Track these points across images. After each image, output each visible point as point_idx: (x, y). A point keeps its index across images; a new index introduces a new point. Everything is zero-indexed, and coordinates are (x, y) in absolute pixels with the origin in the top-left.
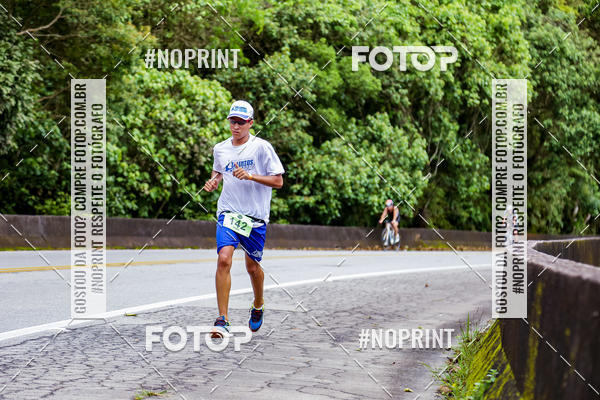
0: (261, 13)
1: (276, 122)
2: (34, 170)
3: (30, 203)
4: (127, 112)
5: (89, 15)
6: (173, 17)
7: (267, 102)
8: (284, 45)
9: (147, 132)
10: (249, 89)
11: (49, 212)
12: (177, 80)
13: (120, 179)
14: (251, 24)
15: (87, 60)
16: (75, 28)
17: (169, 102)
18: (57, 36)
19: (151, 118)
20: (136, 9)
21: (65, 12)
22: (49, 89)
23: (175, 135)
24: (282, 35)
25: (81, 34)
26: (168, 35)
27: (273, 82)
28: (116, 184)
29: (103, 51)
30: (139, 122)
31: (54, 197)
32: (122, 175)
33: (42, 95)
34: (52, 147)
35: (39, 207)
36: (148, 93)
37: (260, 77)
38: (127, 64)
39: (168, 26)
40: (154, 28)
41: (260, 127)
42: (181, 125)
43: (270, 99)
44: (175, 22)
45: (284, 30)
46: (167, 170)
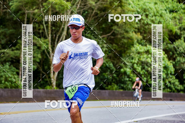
0: (174, 28)
1: (179, 61)
2: (105, 77)
3: (104, 87)
4: (132, 59)
5: (122, 31)
6: (147, 30)
7: (176, 55)
8: (181, 37)
9: (139, 65)
10: (171, 51)
11: (109, 89)
12: (148, 49)
13: (130, 79)
14: (171, 31)
15: (121, 43)
16: (117, 34)
17: (145, 56)
18: (112, 37)
19: (140, 61)
20: (136, 28)
21: (115, 30)
22: (109, 52)
23: (147, 66)
24: (181, 34)
25: (119, 36)
26: (145, 35)
27: (178, 48)
28: (129, 81)
29: (125, 41)
30: (136, 62)
31: (111, 85)
32: (131, 78)
33: (108, 54)
34: (110, 70)
35: (106, 88)
36: (139, 53)
37: (174, 47)
38: (133, 45)
39: (145, 33)
40: (141, 33)
41: (174, 63)
42: (149, 63)
43: (177, 54)
45: (182, 32)
46: (145, 77)
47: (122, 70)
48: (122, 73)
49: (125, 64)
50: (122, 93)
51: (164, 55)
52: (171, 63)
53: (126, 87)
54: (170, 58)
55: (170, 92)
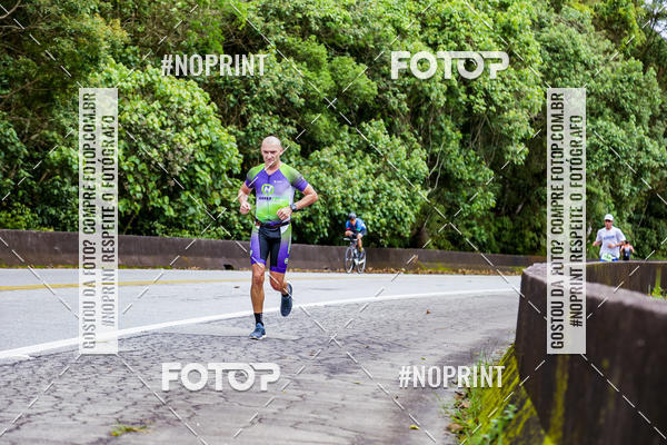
0: (244, 6)
1: (260, 128)
5: (51, 4)
6: (145, 8)
7: (250, 106)
10: (231, 91)
12: (149, 79)
14: (233, 17)
16: (35, 18)
17: (140, 104)
18: (16, 27)
22: (4, 86)
23: (146, 141)
24: (268, 31)
25: (43, 27)
26: (140, 29)
27: (257, 84)
29: (67, 45)
31: (9, 208)
34: (7, 152)
37: (243, 78)
38: (95, 61)
39: (139, 20)
40: (124, 20)
41: (242, 134)
42: (154, 130)
43: (254, 103)
44: (147, 13)
45: (270, 25)
46: (136, 180)
47: (53, 154)
48: (51, 167)
49: (63, 131)
50: (51, 240)
51: (209, 104)
52: (230, 133)
53: (68, 218)
54: (228, 116)
55: (227, 238)
